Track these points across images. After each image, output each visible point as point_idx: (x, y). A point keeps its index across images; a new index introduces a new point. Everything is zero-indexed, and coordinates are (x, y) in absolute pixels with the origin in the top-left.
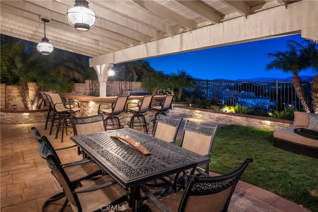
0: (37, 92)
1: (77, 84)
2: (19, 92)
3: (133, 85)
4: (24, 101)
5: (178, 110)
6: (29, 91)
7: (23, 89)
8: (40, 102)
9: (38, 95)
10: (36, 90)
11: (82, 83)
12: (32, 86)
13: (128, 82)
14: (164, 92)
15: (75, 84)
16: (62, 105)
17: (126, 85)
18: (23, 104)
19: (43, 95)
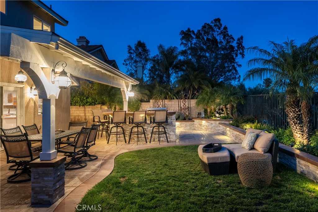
1: (143, 103)
3: (191, 103)
11: (147, 102)
13: (187, 100)
17: (184, 103)
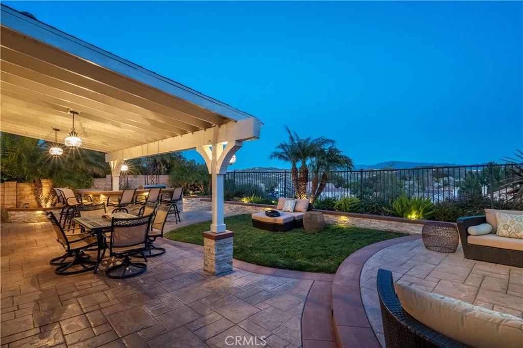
0: (52, 189)
1: (96, 180)
2: (32, 190)
3: (160, 179)
4: (37, 199)
5: (205, 203)
6: (43, 188)
7: (36, 186)
8: (55, 200)
9: (53, 192)
10: (51, 187)
11: (103, 178)
12: (46, 183)
13: (155, 176)
14: (196, 186)
15: (95, 179)
16: (75, 199)
17: (152, 179)
18: (36, 202)
19: (58, 192)
